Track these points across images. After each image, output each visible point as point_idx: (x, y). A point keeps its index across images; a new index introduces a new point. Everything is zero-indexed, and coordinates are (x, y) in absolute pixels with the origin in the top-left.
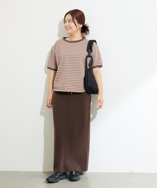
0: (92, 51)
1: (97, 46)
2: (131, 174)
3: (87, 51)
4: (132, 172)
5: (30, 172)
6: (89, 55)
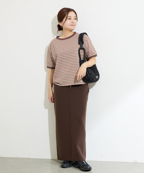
1: (88, 37)
2: (135, 163)
4: (135, 162)
5: (40, 159)
6: (81, 47)
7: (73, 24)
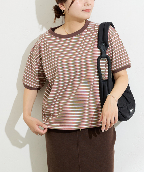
0: (107, 46)
3: (99, 47)
7: (87, 8)
